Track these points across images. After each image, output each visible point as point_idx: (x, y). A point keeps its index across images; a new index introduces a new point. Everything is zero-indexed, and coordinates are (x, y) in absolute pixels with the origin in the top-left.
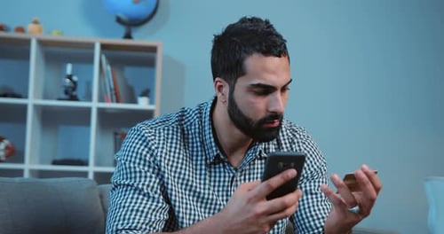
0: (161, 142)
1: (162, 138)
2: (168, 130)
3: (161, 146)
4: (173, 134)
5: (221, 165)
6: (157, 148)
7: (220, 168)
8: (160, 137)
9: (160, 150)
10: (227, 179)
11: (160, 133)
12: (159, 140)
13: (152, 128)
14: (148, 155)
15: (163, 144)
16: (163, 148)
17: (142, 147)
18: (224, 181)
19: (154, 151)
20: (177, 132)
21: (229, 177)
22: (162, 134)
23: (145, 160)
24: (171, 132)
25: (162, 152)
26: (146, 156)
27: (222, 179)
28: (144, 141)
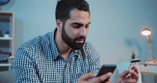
0: (34, 53)
1: (34, 51)
2: (35, 47)
3: (34, 54)
4: (38, 49)
5: (60, 60)
6: (32, 56)
7: (59, 61)
8: (32, 50)
9: (34, 56)
10: (63, 66)
11: (32, 49)
12: (33, 52)
13: (28, 47)
14: (30, 60)
15: (35, 54)
16: (35, 55)
17: (26, 57)
18: (62, 67)
19: (31, 58)
20: (39, 47)
21: (64, 65)
22: (33, 49)
23: (29, 63)
24: (37, 48)
25: (35, 57)
26: (29, 60)
27: (61, 66)
28: (26, 54)
